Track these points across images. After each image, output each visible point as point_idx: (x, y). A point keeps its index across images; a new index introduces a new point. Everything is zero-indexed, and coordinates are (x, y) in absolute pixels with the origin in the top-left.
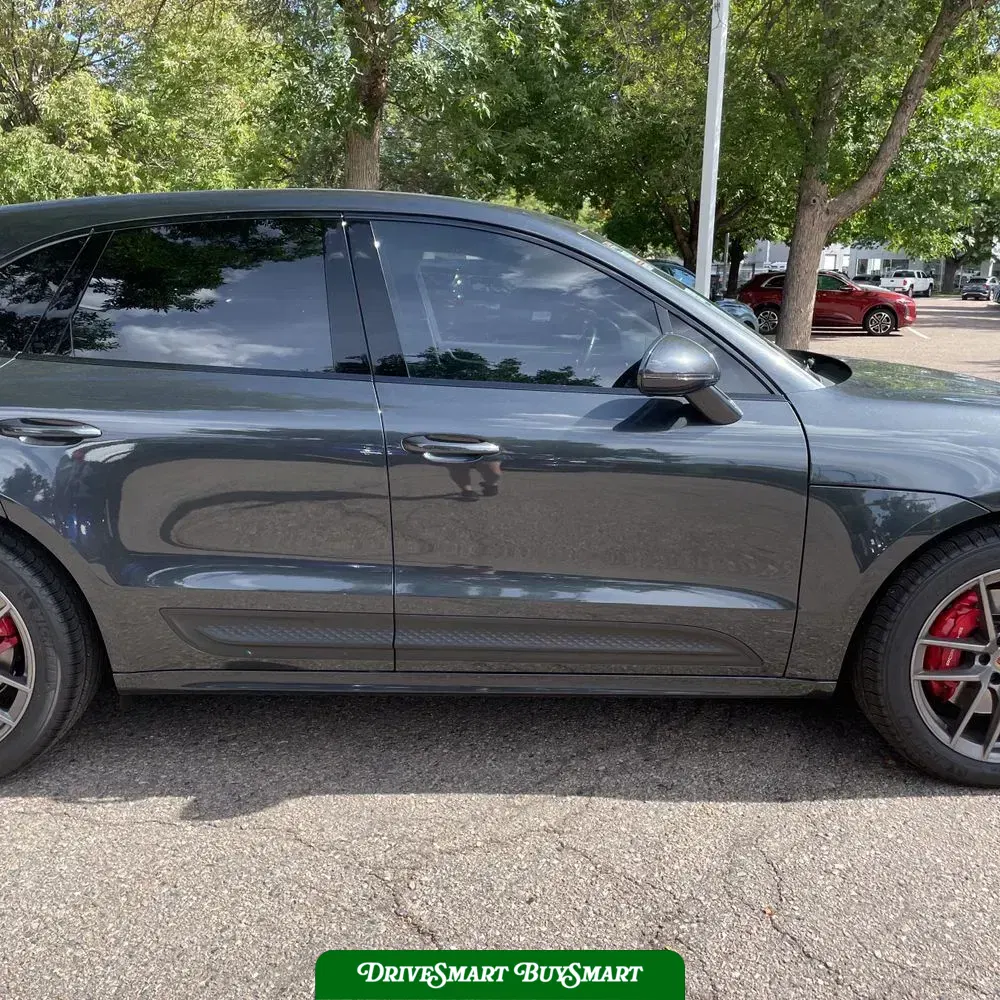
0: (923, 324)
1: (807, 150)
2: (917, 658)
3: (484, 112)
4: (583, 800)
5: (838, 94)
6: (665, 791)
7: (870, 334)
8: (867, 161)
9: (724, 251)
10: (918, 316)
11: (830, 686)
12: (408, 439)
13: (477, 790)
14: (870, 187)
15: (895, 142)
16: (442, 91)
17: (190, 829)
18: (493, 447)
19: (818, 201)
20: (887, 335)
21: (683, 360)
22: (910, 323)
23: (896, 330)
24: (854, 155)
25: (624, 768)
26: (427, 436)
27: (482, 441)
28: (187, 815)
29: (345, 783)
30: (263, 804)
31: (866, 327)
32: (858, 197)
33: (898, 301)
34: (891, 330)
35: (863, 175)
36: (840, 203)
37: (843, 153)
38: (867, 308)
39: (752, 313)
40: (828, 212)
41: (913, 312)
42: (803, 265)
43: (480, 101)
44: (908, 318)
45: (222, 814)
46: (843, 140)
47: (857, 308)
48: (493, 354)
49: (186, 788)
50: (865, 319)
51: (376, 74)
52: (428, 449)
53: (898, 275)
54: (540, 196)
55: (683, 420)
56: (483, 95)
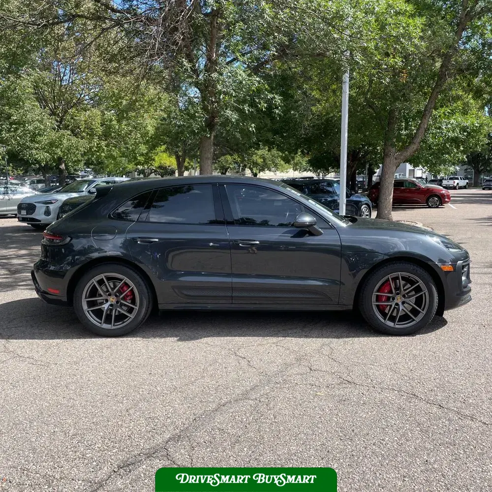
0: (455, 202)
1: (386, 134)
2: (374, 298)
3: (253, 131)
4: (284, 338)
5: (398, 111)
6: (306, 337)
7: (430, 207)
8: (411, 137)
9: (365, 170)
10: (451, 199)
11: (351, 307)
12: (236, 241)
13: (255, 336)
14: (413, 148)
15: (422, 130)
16: (238, 124)
17: (180, 343)
18: (258, 242)
19: (391, 154)
20: (437, 207)
21: (307, 219)
22: (448, 202)
23: (442, 205)
24: (406, 136)
25: (296, 333)
26: (240, 240)
27: (255, 241)
28: (178, 340)
29: (219, 335)
30: (198, 339)
31: (428, 205)
32: (408, 153)
33: (442, 192)
34: (439, 205)
35: (410, 143)
36: (401, 155)
37: (401, 135)
38: (427, 195)
39: (369, 200)
40: (396, 159)
41: (449, 197)
42: (387, 180)
43: (252, 127)
44: (446, 200)
45: (187, 340)
46: (400, 129)
47: (423, 196)
48: (258, 218)
49: (176, 336)
50: (427, 200)
51: (213, 117)
52: (241, 243)
53: (451, 179)
54: (278, 150)
55: (307, 235)
56: (253, 125)
